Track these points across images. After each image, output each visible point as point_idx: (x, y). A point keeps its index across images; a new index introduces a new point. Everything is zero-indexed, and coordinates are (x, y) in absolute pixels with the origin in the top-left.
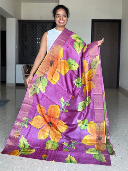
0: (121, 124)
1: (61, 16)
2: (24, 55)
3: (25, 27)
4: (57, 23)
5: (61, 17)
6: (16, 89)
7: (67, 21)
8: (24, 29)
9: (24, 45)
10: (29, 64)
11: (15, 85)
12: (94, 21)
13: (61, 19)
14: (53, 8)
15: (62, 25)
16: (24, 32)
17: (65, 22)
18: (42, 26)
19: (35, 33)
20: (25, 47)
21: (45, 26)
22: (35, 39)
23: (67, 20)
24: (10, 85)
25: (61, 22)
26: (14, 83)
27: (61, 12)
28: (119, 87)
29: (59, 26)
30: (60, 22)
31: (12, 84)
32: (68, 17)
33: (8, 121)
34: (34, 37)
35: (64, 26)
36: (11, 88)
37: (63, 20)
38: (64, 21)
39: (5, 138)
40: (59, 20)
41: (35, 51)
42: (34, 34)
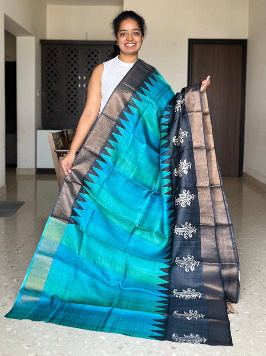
0: (248, 248)
1: (130, 33)
2: (52, 111)
3: (55, 55)
4: (122, 47)
5: (130, 36)
6: (37, 179)
7: (142, 44)
8: (52, 58)
9: (52, 92)
10: (64, 130)
11: (34, 173)
12: (192, 43)
13: (130, 39)
14: (114, 18)
15: (131, 51)
16: (52, 65)
17: (138, 45)
18: (89, 53)
19: (75, 66)
20: (55, 95)
21: (95, 53)
22: (75, 79)
23: (142, 41)
24: (24, 173)
25: (129, 45)
26: (33, 167)
27: (129, 26)
28: (243, 175)
29: (125, 54)
30: (127, 45)
31: (30, 169)
32: (143, 34)
33: (23, 245)
34: (72, 75)
35: (136, 53)
36: (27, 177)
37: (134, 42)
38: (135, 44)
39: (18, 280)
40: (126, 42)
41: (75, 102)
42: (72, 69)
